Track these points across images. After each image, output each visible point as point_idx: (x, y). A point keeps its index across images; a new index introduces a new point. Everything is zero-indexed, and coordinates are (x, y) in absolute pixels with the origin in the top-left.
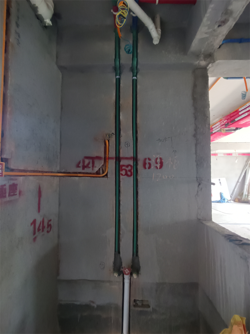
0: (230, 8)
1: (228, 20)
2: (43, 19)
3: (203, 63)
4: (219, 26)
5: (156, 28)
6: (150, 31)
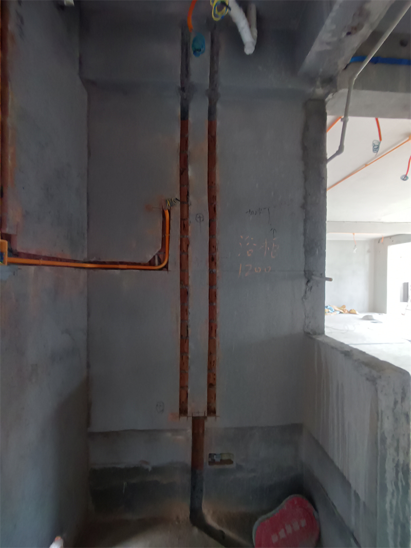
1: (362, 26)
3: (320, 91)
4: (349, 34)
5: (250, 26)
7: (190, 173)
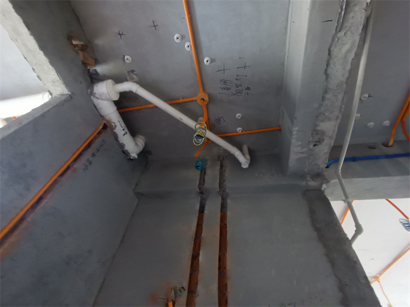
0: (319, 128)
1: (323, 140)
2: (129, 154)
3: (313, 184)
4: (315, 145)
5: (244, 155)
6: (236, 157)
7: (201, 258)
